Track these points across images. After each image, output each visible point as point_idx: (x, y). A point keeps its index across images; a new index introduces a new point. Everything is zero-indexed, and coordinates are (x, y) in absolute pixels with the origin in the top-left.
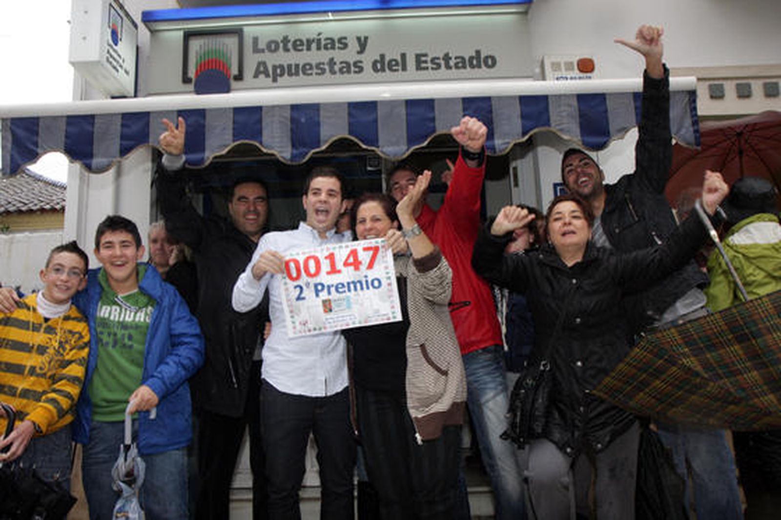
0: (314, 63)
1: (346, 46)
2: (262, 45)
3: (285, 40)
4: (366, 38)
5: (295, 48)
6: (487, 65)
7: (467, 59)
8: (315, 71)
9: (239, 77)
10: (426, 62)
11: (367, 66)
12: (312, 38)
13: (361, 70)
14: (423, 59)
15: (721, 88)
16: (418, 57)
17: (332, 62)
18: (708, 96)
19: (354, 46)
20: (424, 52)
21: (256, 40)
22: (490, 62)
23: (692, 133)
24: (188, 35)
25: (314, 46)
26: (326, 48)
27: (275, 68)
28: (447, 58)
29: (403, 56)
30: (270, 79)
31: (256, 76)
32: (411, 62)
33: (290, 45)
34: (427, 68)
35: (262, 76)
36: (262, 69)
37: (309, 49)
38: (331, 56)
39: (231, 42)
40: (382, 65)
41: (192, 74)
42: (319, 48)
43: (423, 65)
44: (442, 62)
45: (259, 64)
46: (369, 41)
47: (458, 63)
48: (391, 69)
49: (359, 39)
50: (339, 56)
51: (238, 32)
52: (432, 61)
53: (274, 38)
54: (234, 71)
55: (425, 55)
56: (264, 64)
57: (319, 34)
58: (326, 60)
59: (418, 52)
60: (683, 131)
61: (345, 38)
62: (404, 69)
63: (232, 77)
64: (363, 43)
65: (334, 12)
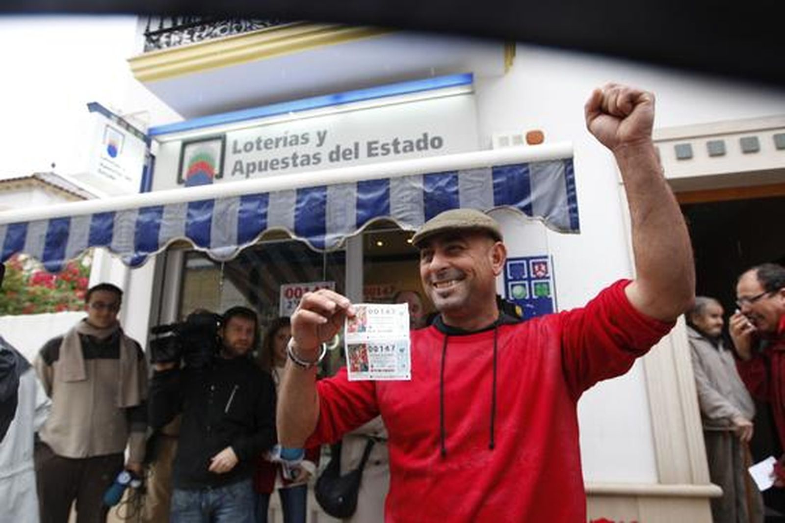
0: (280, 159)
1: (307, 140)
2: (240, 146)
3: (259, 141)
4: (325, 133)
5: (266, 147)
6: (433, 146)
7: (415, 142)
8: (281, 165)
9: (220, 176)
10: (376, 149)
11: (325, 157)
12: (279, 136)
13: (319, 160)
14: (374, 146)
15: (688, 147)
16: (370, 144)
17: (295, 157)
18: (674, 157)
19: (314, 140)
20: (375, 139)
21: (235, 143)
22: (436, 143)
23: (567, 213)
24: (185, 144)
25: (281, 143)
26: (291, 144)
27: (248, 165)
28: (396, 143)
29: (357, 145)
30: (244, 175)
31: (233, 173)
32: (363, 150)
33: (262, 145)
34: (377, 154)
35: (237, 173)
36: (238, 167)
37: (277, 146)
38: (294, 151)
39: (216, 146)
40: (337, 155)
41: (184, 176)
42: (285, 145)
43: (374, 152)
44: (392, 148)
45: (237, 163)
46: (328, 135)
47: (406, 147)
48: (345, 158)
49: (319, 134)
50: (301, 150)
51: (222, 138)
52: (383, 147)
53: (249, 140)
54: (217, 171)
55: (376, 142)
56: (239, 162)
57: (286, 133)
58: (290, 155)
59: (370, 140)
60: (555, 212)
61: (307, 134)
62: (357, 157)
63: (214, 176)
64: (322, 138)
65: (295, 111)
